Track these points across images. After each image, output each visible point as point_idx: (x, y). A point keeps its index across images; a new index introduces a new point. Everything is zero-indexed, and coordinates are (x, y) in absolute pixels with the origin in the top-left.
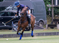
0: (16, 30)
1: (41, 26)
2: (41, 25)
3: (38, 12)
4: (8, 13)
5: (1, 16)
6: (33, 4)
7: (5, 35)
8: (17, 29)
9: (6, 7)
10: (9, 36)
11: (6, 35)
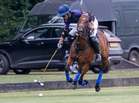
0: (75, 71)
1: (133, 61)
2: (134, 59)
3: (126, 28)
4: (57, 30)
5: (40, 37)
6: (115, 7)
7: (48, 82)
8: (76, 68)
9: (51, 15)
10: (58, 85)
11: (50, 83)
